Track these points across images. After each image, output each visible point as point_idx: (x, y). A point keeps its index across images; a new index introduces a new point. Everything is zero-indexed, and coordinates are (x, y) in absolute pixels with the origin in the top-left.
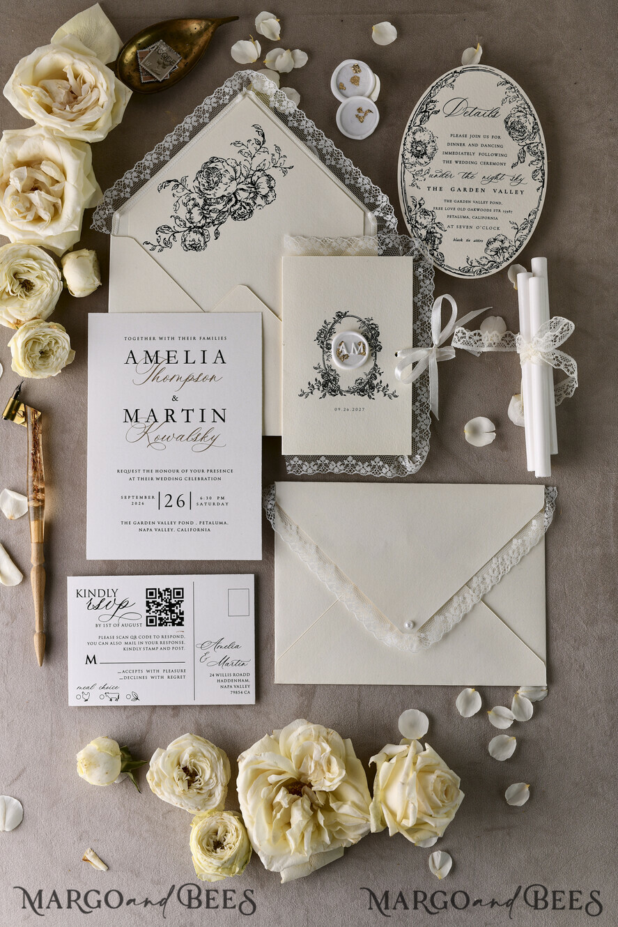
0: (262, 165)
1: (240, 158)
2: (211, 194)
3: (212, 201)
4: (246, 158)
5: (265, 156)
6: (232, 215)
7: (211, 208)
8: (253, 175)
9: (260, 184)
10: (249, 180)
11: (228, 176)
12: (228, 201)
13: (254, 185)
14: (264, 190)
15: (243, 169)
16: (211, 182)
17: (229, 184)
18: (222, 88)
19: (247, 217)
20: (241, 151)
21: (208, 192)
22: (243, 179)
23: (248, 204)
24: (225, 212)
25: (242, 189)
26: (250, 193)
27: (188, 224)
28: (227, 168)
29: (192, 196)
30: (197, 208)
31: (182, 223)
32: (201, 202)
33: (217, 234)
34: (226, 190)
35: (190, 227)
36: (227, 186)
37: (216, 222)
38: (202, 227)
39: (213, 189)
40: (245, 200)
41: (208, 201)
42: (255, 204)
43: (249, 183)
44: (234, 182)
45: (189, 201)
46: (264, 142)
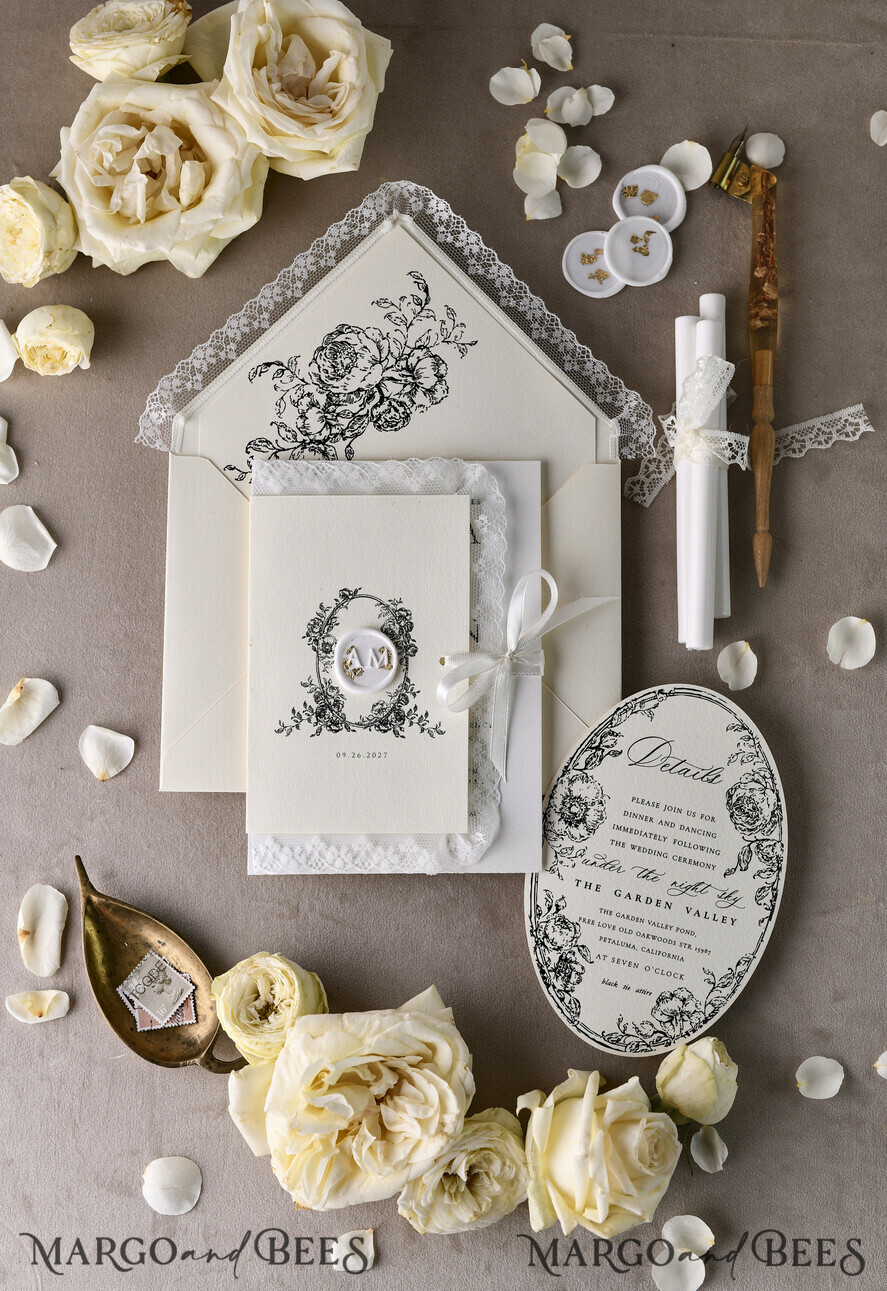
0: (424, 339)
1: (387, 327)
2: (338, 386)
3: (341, 397)
4: (398, 328)
5: (429, 323)
6: (376, 422)
7: (339, 410)
8: (409, 355)
9: (421, 371)
10: (403, 364)
11: (367, 356)
12: (369, 399)
13: (411, 371)
14: (428, 379)
15: (393, 345)
16: (340, 366)
17: (368, 371)
18: (359, 209)
19: (400, 425)
20: (388, 316)
21: (334, 383)
22: (392, 361)
23: (402, 404)
24: (362, 416)
25: (392, 379)
26: (405, 386)
27: (300, 437)
28: (366, 342)
29: (307, 389)
30: (315, 409)
31: (290, 435)
32: (322, 399)
33: (350, 454)
34: (364, 379)
35: (304, 441)
36: (366, 373)
37: (348, 434)
38: (323, 442)
39: (343, 377)
40: (396, 397)
41: (334, 398)
42: (414, 403)
43: (403, 369)
44: (378, 367)
45: (302, 397)
46: (427, 301)
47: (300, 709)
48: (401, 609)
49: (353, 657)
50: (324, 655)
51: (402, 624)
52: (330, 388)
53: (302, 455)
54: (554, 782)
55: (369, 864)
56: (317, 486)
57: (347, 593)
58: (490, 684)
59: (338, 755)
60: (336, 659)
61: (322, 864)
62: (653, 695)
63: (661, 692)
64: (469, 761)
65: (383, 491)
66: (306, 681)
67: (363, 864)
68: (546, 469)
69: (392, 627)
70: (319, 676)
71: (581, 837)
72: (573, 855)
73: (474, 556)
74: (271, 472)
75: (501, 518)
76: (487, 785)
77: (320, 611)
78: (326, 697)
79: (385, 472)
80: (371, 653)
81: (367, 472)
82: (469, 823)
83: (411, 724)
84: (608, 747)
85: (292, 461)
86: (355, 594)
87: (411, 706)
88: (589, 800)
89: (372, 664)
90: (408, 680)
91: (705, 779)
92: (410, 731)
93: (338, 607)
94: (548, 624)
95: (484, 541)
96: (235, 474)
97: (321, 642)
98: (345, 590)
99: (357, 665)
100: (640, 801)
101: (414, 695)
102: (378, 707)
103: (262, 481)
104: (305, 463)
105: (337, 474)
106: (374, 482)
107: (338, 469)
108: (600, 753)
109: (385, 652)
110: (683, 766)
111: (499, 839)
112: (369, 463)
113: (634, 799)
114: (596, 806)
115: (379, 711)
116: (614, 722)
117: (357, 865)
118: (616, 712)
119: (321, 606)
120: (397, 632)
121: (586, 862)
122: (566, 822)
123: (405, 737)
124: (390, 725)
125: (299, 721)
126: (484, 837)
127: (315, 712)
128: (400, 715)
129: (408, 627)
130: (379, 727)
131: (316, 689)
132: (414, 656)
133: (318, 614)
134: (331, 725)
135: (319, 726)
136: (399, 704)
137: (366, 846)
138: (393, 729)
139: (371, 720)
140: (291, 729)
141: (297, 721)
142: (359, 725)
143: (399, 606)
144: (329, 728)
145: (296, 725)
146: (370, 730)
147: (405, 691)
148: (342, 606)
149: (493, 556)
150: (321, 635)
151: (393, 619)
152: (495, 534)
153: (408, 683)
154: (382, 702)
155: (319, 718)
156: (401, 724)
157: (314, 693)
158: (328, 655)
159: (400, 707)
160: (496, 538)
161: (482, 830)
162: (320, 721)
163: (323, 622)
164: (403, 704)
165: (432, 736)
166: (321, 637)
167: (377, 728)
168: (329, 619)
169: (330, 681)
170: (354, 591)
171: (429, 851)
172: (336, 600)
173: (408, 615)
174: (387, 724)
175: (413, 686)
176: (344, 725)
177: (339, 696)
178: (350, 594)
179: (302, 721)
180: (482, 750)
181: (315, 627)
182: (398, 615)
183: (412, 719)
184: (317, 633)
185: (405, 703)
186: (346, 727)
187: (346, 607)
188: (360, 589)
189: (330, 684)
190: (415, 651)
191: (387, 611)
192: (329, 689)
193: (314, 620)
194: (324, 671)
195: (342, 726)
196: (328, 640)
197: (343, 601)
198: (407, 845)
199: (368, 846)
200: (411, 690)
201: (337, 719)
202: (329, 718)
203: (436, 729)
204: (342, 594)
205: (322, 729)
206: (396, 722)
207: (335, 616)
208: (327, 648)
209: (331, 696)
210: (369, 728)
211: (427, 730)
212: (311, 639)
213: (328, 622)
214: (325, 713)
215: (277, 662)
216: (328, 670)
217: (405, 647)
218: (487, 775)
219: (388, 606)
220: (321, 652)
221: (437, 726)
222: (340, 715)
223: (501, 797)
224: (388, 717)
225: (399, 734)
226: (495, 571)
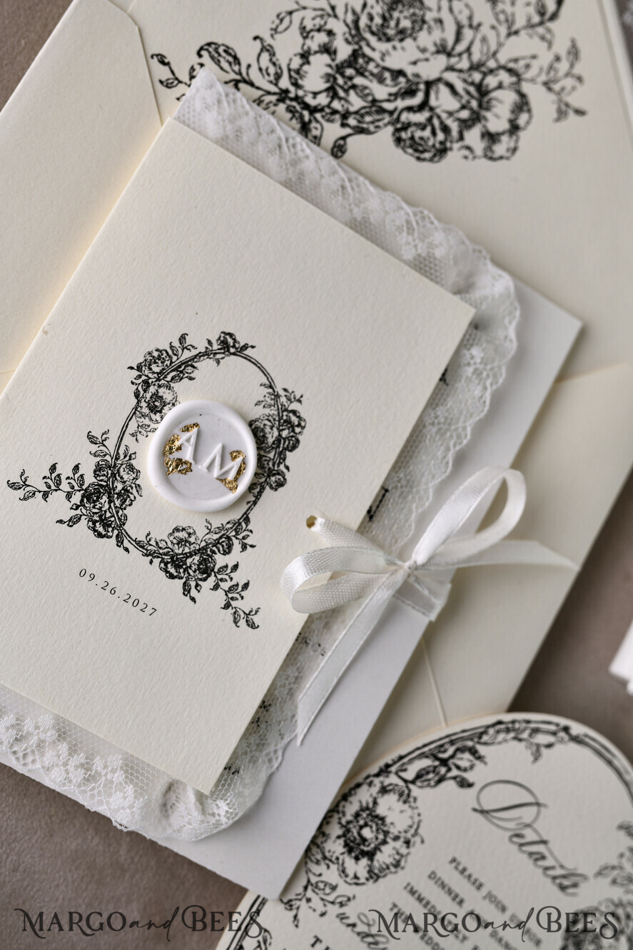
0: (522, 63)
2: (376, 49)
3: (371, 66)
4: (496, 25)
5: (536, 46)
6: (397, 130)
7: (359, 81)
8: (491, 71)
9: (494, 102)
10: (477, 77)
11: (437, 35)
12: (406, 92)
13: (482, 94)
16: (392, 24)
17: (427, 55)
19: (427, 155)
21: (373, 40)
22: (464, 64)
23: (446, 129)
24: (382, 111)
25: (451, 86)
26: (463, 107)
27: (285, 83)
28: (445, 15)
29: (332, 24)
30: (325, 58)
31: (272, 70)
32: (344, 52)
33: (338, 150)
34: (415, 63)
35: (287, 91)
36: (421, 56)
37: (352, 121)
38: (313, 110)
39: (389, 40)
40: (444, 116)
41: (361, 61)
42: (461, 138)
43: (472, 84)
44: (442, 61)
45: (319, 30)
46: (554, 16)
48: (294, 412)
49: (188, 440)
50: (146, 410)
51: (285, 434)
52: (363, 44)
53: (272, 108)
54: (360, 779)
55: (34, 761)
56: (272, 162)
57: (230, 341)
58: (360, 594)
59: (82, 573)
60: (162, 427)
62: (553, 728)
63: (566, 729)
64: (269, 690)
65: (361, 227)
66: (97, 434)
67: (25, 756)
68: (582, 337)
69: (268, 430)
70: (121, 439)
71: (356, 877)
72: (331, 898)
73: (435, 400)
74: (219, 102)
75: (500, 368)
76: (272, 737)
77: (176, 344)
78: (113, 475)
79: (375, 203)
80: (217, 449)
81: (353, 189)
82: (219, 781)
83: (216, 587)
84: (458, 768)
85: (255, 105)
86: (241, 351)
87: (230, 560)
88: (394, 831)
89: (210, 467)
90: (247, 520)
91: (558, 881)
92: (209, 596)
93: (207, 354)
94: (481, 554)
95: (461, 385)
96: (164, 73)
97: (152, 389)
98: (231, 335)
99: (187, 455)
100: (461, 868)
101: (244, 547)
102: (182, 535)
103: (198, 105)
104: (273, 120)
105: (309, 165)
106: (356, 210)
107: (314, 159)
108: (443, 770)
109: (239, 460)
110: (540, 848)
111: (243, 822)
112: (361, 179)
113: (454, 860)
114: (399, 844)
115: (181, 542)
116: (485, 738)
117: (15, 753)
118: (493, 725)
119: (182, 338)
120: (270, 440)
121: (342, 917)
122: (346, 845)
123: (195, 602)
124: (184, 572)
125: (53, 487)
126: (227, 812)
127: (84, 487)
128: (206, 564)
129: (289, 443)
130: (166, 564)
131: (105, 455)
132: (276, 490)
133: (171, 347)
134: (97, 521)
135: (78, 512)
136: (214, 548)
137: (45, 732)
138: (184, 580)
139: (161, 548)
140: (34, 494)
141: (49, 487)
142: (139, 544)
143: (294, 406)
144: (90, 524)
145: (45, 492)
146: (151, 562)
147: (234, 533)
148: (212, 356)
149: (461, 413)
150: (158, 379)
151: (274, 420)
152: (479, 384)
153: (243, 524)
154: (191, 531)
155: (85, 500)
156: (201, 580)
157: (98, 459)
158: (153, 415)
159: (214, 552)
160: (477, 392)
161: (231, 801)
162: (84, 506)
163: (171, 363)
164: (219, 551)
165: (236, 622)
166: (156, 383)
167: (162, 565)
168: (183, 364)
169: (133, 456)
170: (242, 344)
171: (135, 791)
172: (210, 342)
173: (299, 425)
174: (181, 567)
175: (249, 533)
176: (116, 532)
177: (134, 486)
178: (234, 346)
179: (56, 490)
180: (294, 683)
181: (155, 363)
182: (285, 418)
183: (221, 580)
184: (154, 373)
185: (224, 551)
186: (117, 536)
187: (218, 362)
188: (253, 347)
189: (130, 459)
190: (280, 484)
191: (272, 402)
192: (124, 466)
193: (161, 351)
194: (132, 435)
195: (112, 531)
196: (164, 393)
197: (219, 349)
198: (106, 762)
199: (49, 734)
200: (244, 538)
201: (111, 517)
202: (100, 509)
203: (247, 615)
204: (222, 339)
205: (80, 519)
206: (195, 572)
207: (195, 364)
208: (157, 404)
209: (122, 478)
210: (150, 557)
211: (234, 610)
212: (140, 376)
213: (180, 367)
214: (98, 498)
215: (71, 380)
216: (139, 436)
217: (269, 469)
218: (280, 722)
219: (278, 396)
220: (144, 404)
221: (251, 611)
222: (120, 514)
223: (281, 764)
224: (187, 557)
225: (189, 592)
226: (451, 436)
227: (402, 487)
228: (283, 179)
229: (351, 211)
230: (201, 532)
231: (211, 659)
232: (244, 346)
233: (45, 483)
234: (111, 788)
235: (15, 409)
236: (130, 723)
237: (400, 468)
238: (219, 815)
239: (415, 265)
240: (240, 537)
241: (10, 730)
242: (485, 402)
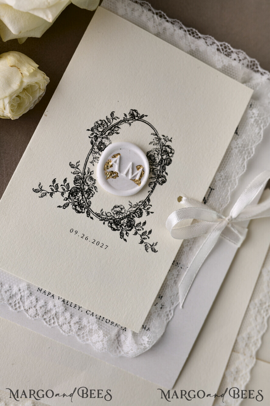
47: (60, 182)
48: (168, 146)
49: (116, 162)
50: (97, 150)
51: (164, 157)
55: (54, 323)
57: (135, 114)
59: (72, 231)
60: (103, 157)
61: (19, 307)
64: (164, 281)
65: (195, 54)
66: (74, 163)
69: (156, 156)
70: (86, 165)
76: (168, 304)
77: (109, 117)
78: (83, 182)
80: (130, 166)
83: (136, 233)
86: (141, 118)
87: (142, 220)
89: (127, 174)
90: (149, 200)
92: (133, 238)
93: (124, 121)
95: (248, 128)
97: (99, 140)
98: (135, 111)
99: (116, 169)
101: (148, 213)
102: (118, 209)
109: (141, 170)
111: (157, 346)
115: (117, 213)
117: (45, 319)
119: (112, 114)
120: (158, 161)
123: (126, 241)
124: (120, 227)
125: (55, 190)
126: (148, 341)
127: (70, 189)
128: (130, 223)
129: (167, 161)
130: (111, 224)
131: (78, 173)
132: (162, 185)
133: (107, 118)
134: (77, 205)
135: (68, 201)
136: (134, 215)
137: (59, 307)
138: (120, 231)
139: (108, 216)
140: (46, 194)
141: (53, 190)
142: (98, 215)
143: (168, 143)
144: (74, 207)
145: (51, 193)
146: (104, 223)
147: (143, 207)
148: (127, 122)
149: (249, 141)
150: (102, 135)
151: (159, 151)
152: (257, 127)
153: (147, 202)
154: (122, 207)
155: (71, 196)
156: (128, 230)
157: (75, 175)
158: (100, 152)
159: (134, 217)
160: (257, 131)
161: (149, 336)
162: (70, 198)
163: (108, 126)
164: (136, 216)
165: (146, 250)
166: (101, 137)
167: (109, 224)
168: (113, 126)
169: (92, 173)
170: (141, 115)
171: (104, 333)
172: (125, 115)
173: (171, 152)
174: (118, 225)
175: (150, 207)
176: (86, 210)
177: (93, 187)
178: (137, 116)
179: (56, 192)
180: (177, 277)
181: (100, 127)
182: (164, 149)
183: (138, 230)
184: (99, 132)
185: (139, 216)
186: (87, 212)
187: (130, 124)
188: (146, 116)
189: (91, 174)
190: (164, 182)
191: (157, 142)
192: (88, 178)
193: (102, 121)
194: (91, 162)
195: (85, 210)
196: (105, 141)
197: (130, 118)
198: (89, 320)
199: (61, 309)
200: (148, 209)
201: (83, 203)
202: (78, 199)
203: (152, 246)
204: (131, 113)
205: (68, 205)
206: (125, 227)
207: (119, 126)
208: (102, 146)
209: (87, 183)
210: (103, 221)
211: (145, 244)
212: (93, 134)
213: (112, 128)
214: (77, 194)
215: (60, 138)
216: (94, 163)
217: (158, 174)
218: (171, 297)
219: (160, 139)
220: (95, 147)
221: (154, 244)
222: (87, 201)
223: (173, 317)
224: (121, 220)
225: (123, 237)
226: (245, 153)
227: (223, 179)
228: (156, 33)
229: (190, 46)
230: (127, 207)
231: (135, 269)
232: (142, 116)
233: (51, 188)
234: (92, 332)
235: (34, 154)
236: (99, 301)
237: (221, 170)
238: (144, 344)
239: (223, 70)
240: (146, 208)
241: (42, 308)
242: (261, 135)
